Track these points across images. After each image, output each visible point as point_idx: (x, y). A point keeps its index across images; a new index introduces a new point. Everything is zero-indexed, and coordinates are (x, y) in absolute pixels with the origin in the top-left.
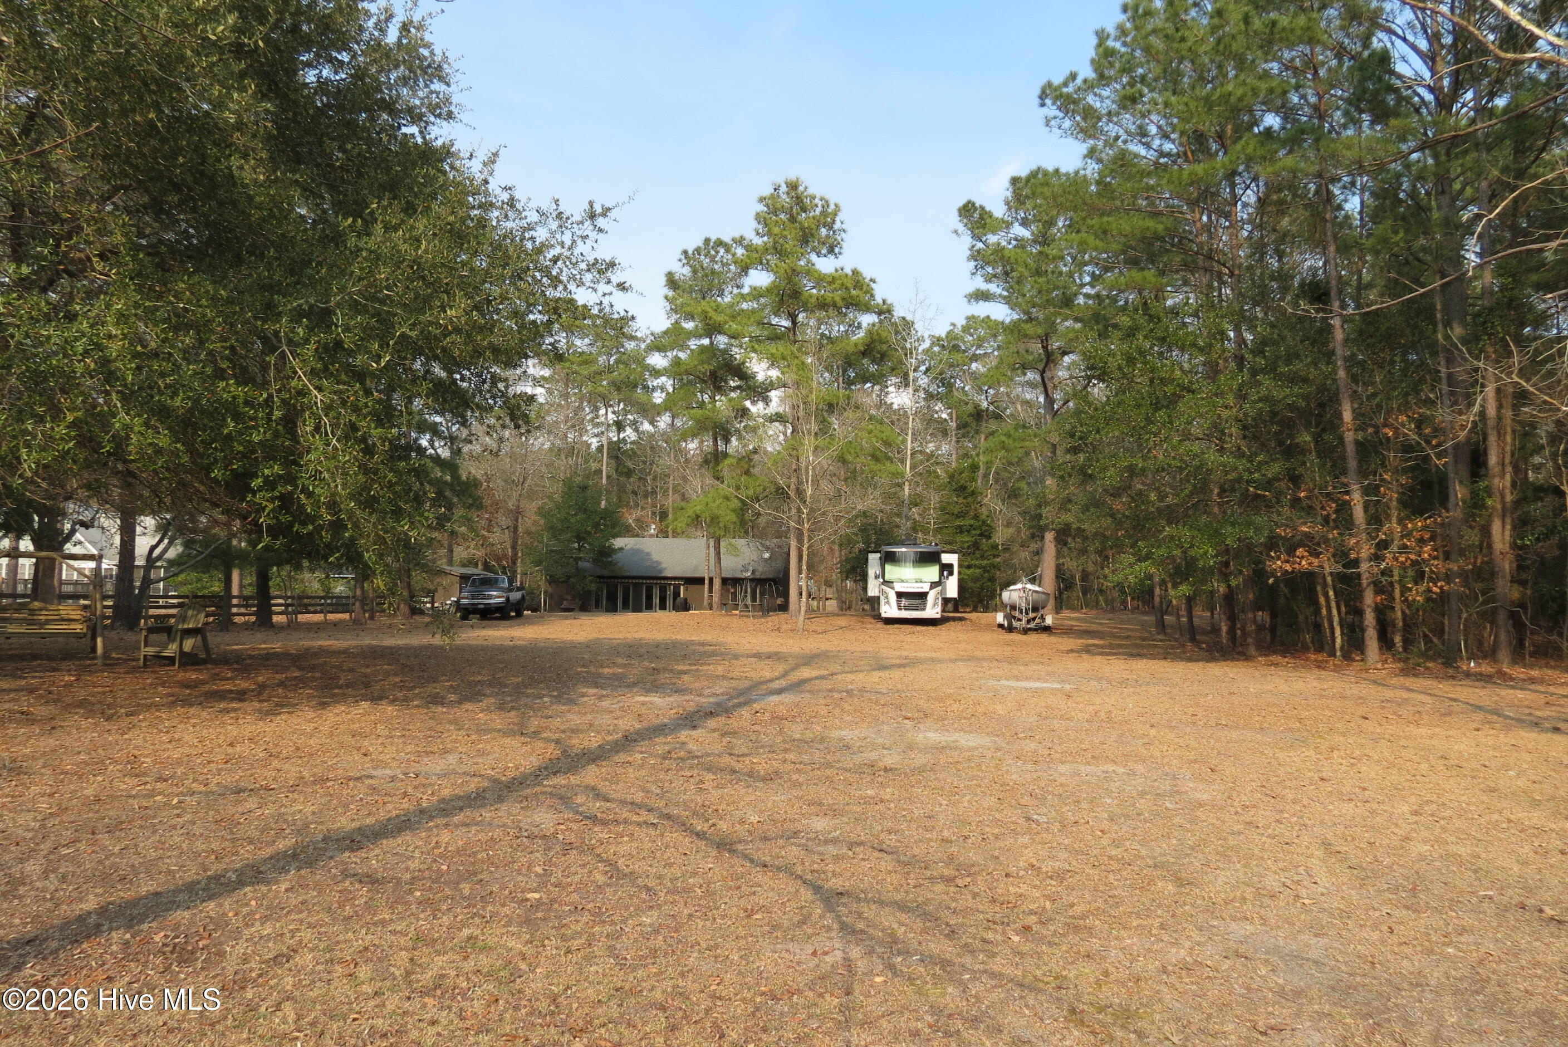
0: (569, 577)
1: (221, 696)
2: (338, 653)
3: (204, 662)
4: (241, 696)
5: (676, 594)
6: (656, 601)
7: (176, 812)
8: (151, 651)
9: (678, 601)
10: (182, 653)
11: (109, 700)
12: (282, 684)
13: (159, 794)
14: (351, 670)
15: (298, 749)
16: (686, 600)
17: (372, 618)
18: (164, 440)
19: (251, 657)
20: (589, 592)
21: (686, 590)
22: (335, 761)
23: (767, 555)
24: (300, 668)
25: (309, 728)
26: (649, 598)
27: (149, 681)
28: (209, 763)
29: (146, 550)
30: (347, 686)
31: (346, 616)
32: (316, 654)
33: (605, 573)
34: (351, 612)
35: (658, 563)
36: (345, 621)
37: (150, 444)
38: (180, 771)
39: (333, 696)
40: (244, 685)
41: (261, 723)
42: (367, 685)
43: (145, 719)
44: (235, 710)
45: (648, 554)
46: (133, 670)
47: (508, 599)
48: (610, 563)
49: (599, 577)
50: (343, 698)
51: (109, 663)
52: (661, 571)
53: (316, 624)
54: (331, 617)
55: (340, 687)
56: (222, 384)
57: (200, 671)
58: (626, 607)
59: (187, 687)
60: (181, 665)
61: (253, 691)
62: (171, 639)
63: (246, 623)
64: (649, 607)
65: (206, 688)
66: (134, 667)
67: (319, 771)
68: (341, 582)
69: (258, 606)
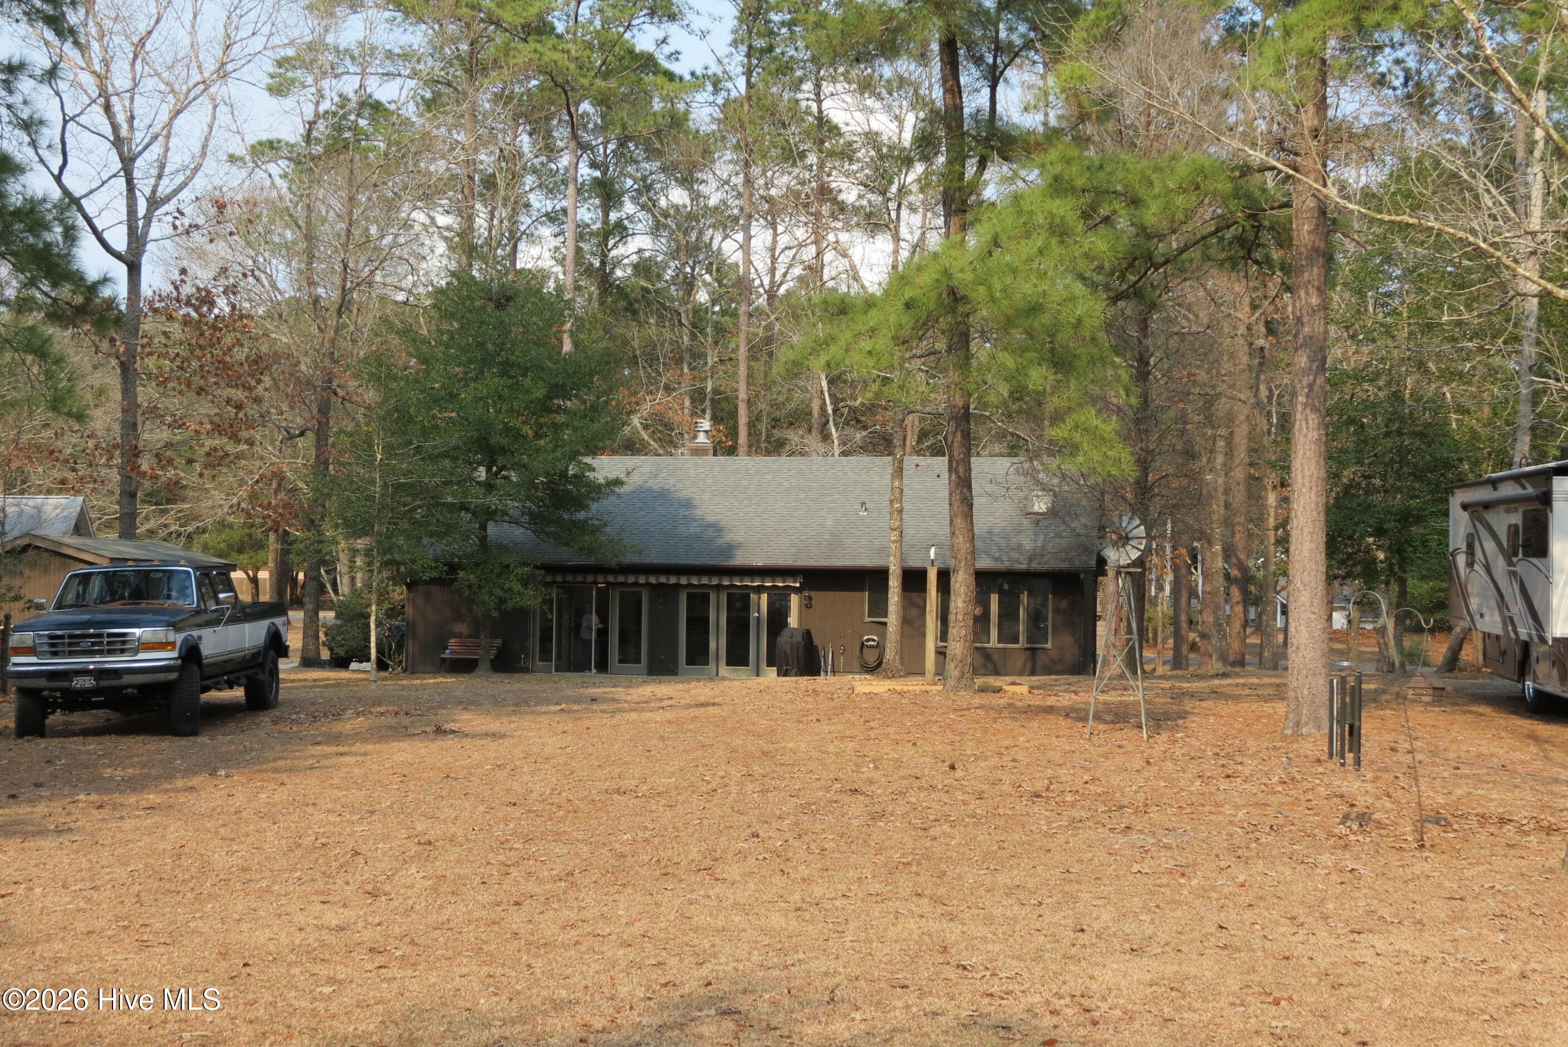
0: (453, 568)
5: (777, 618)
6: (718, 642)
9: (783, 640)
16: (808, 635)
20: (522, 613)
21: (807, 605)
23: (1041, 506)
26: (699, 625)
33: (567, 555)
35: (718, 529)
45: (688, 504)
47: (191, 653)
48: (582, 527)
49: (550, 568)
52: (729, 549)
58: (629, 656)
64: (698, 655)
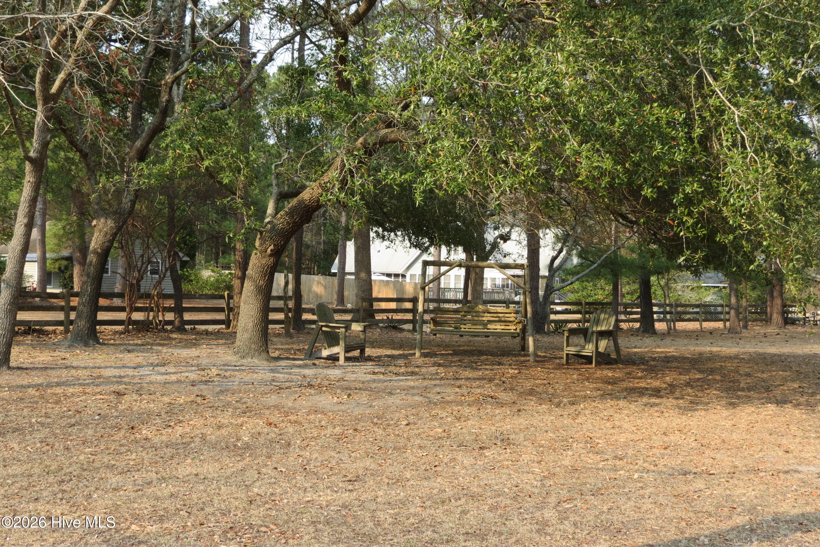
1: (641, 392)
2: (730, 358)
3: (615, 362)
4: (657, 393)
7: (639, 485)
8: (572, 350)
10: (598, 353)
11: (551, 390)
12: (688, 384)
13: (622, 469)
14: (748, 375)
15: (724, 441)
17: (745, 327)
18: (608, 164)
19: (654, 359)
22: (761, 454)
24: (701, 371)
25: (728, 424)
27: (575, 376)
28: (651, 447)
29: (548, 261)
30: (749, 389)
31: (720, 325)
32: (709, 359)
34: (725, 321)
36: (718, 329)
37: (597, 167)
38: (630, 452)
39: (738, 397)
40: (656, 384)
41: (684, 417)
42: (768, 390)
43: (586, 408)
44: (657, 405)
46: (560, 367)
50: (749, 400)
51: (540, 361)
53: (693, 332)
54: (706, 325)
55: (743, 390)
56: (647, 108)
57: (614, 370)
59: (609, 383)
60: (598, 364)
61: (665, 389)
62: (587, 340)
63: (631, 330)
65: (624, 385)
66: (559, 364)
67: (750, 463)
68: (712, 291)
69: (641, 313)
